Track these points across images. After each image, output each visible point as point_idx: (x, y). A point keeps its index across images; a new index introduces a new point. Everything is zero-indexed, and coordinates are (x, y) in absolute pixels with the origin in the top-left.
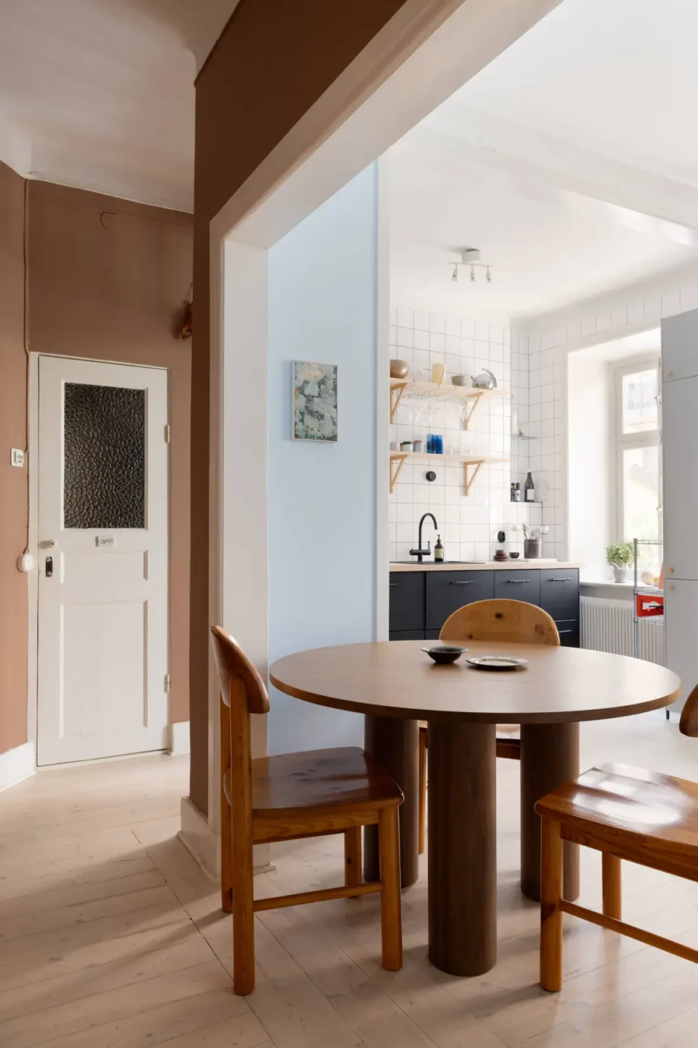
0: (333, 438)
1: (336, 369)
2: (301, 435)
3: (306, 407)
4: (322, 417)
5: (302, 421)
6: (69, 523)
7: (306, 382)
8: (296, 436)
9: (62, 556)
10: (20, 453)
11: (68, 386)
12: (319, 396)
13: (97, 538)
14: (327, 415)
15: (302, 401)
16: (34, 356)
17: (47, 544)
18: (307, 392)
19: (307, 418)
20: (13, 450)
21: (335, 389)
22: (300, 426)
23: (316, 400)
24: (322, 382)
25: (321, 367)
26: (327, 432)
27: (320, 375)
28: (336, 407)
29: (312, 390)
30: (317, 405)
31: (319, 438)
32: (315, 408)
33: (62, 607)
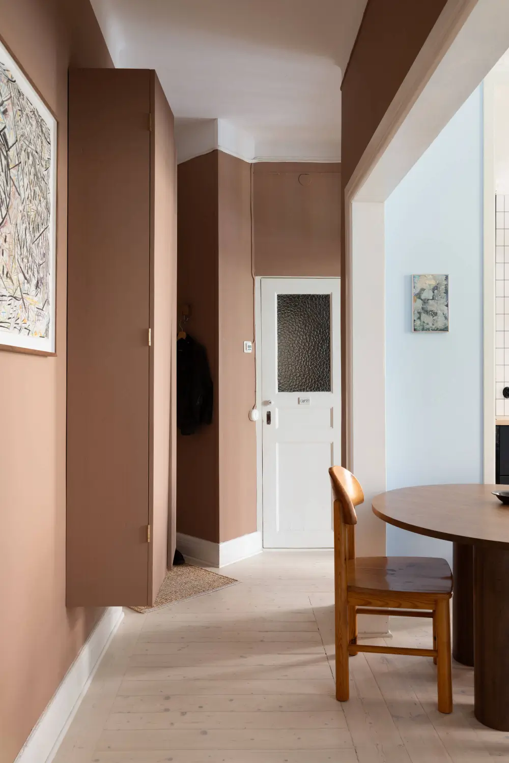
0: (446, 329)
1: (447, 277)
2: (419, 328)
3: (423, 308)
4: (435, 314)
5: (419, 318)
6: (281, 389)
7: (423, 290)
8: (415, 330)
9: (277, 410)
10: (250, 343)
11: (279, 296)
12: (433, 299)
13: (299, 399)
14: (439, 312)
15: (419, 303)
16: (257, 279)
17: (267, 403)
18: (423, 297)
19: (424, 316)
20: (245, 342)
21: (446, 292)
22: (418, 322)
23: (430, 301)
24: (435, 288)
25: (434, 277)
26: (440, 325)
27: (433, 283)
28: (447, 306)
29: (427, 295)
30: (432, 306)
31: (433, 330)
32: (429, 308)
33: (277, 445)
